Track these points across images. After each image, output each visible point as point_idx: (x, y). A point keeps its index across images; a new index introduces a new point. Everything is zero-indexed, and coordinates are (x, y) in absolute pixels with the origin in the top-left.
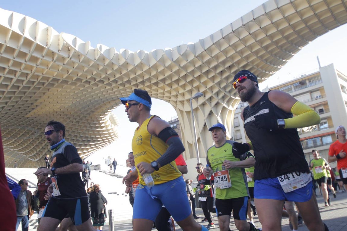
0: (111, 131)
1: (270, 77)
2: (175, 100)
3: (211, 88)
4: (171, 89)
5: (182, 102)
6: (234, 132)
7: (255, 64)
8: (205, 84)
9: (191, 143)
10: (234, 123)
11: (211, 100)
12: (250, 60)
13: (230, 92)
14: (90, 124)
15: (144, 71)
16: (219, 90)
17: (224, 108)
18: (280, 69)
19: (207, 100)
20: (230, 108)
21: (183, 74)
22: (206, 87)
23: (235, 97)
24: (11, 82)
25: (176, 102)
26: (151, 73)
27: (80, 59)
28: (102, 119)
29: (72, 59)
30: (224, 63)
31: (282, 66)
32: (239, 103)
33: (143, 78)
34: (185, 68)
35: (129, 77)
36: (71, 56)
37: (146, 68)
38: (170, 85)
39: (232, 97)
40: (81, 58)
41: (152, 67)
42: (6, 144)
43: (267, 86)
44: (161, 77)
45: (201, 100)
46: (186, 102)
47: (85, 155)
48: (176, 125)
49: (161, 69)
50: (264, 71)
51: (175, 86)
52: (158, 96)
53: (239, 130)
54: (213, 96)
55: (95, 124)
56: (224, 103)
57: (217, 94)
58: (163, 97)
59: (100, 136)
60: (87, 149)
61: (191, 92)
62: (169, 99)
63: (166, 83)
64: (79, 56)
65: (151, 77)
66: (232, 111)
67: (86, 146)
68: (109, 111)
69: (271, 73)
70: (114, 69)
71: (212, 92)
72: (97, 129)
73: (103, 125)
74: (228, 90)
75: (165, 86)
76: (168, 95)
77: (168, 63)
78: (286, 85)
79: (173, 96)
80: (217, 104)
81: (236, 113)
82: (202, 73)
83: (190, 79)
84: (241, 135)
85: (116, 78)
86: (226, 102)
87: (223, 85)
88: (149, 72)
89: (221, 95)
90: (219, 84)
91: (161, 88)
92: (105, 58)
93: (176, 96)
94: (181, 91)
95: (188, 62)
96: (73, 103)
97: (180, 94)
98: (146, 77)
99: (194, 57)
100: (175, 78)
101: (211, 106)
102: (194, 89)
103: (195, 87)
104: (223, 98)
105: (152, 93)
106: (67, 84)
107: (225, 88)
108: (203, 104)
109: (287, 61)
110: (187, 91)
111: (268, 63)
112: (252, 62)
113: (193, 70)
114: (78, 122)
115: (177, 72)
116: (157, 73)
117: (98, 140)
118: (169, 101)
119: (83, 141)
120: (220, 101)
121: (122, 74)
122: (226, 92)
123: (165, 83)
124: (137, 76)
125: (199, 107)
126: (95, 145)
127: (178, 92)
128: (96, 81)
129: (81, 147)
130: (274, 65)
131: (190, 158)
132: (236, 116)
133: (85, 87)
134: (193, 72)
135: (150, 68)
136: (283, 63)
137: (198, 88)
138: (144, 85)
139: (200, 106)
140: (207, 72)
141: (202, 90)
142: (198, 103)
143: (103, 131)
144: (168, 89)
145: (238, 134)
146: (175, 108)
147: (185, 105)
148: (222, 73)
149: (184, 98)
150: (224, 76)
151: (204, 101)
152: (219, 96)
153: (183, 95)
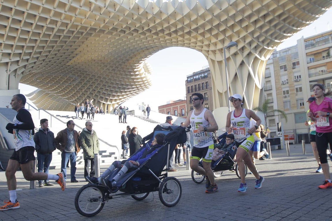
0: (144, 79)
1: (307, 26)
2: (207, 49)
3: (244, 38)
4: (204, 38)
5: (214, 52)
6: (265, 82)
7: (292, 12)
8: (238, 33)
9: (221, 92)
10: (265, 74)
11: (243, 50)
12: (286, 9)
13: (263, 42)
14: (125, 71)
15: (177, 20)
16: (252, 39)
17: (256, 59)
18: (317, 18)
19: (239, 50)
20: (263, 58)
21: (216, 23)
22: (239, 37)
23: (268, 47)
24: (53, 31)
25: (208, 51)
26: (184, 22)
27: (115, 9)
28: (137, 67)
29: (108, 9)
30: (258, 11)
31: (321, 15)
32: (272, 53)
33: (176, 27)
34: (218, 16)
35: (163, 27)
36: (107, 6)
37: (179, 17)
38: (203, 34)
39: (265, 47)
40: (117, 7)
41: (185, 16)
42: (51, 89)
43: (303, 37)
44: (194, 27)
45: (233, 50)
46: (217, 52)
47: (121, 101)
48: (207, 74)
49: (194, 18)
50: (300, 20)
51: (208, 35)
52: (191, 45)
53: (270, 81)
54: (246, 46)
55: (130, 72)
56: (256, 54)
57: (250, 44)
58: (196, 46)
59: (135, 83)
60: (123, 95)
61: (223, 41)
62: (201, 49)
63: (199, 33)
64: (115, 5)
65: (184, 26)
66: (263, 61)
67: (121, 92)
68: (143, 59)
69: (308, 23)
70: (149, 18)
71: (245, 42)
72: (132, 77)
73: (137, 73)
74: (261, 40)
75: (198, 35)
76: (201, 44)
77: (201, 12)
78: (323, 35)
79: (206, 45)
80: (249, 54)
81: (267, 64)
82: (235, 22)
83: (222, 28)
84: (271, 86)
85: (149, 27)
86: (258, 52)
87: (256, 35)
88: (182, 21)
89: (254, 45)
90: (252, 33)
91: (193, 37)
92: (139, 7)
93: (209, 46)
94: (214, 40)
95: (222, 11)
96: (109, 52)
97: (212, 43)
98: (179, 26)
99: (228, 6)
100: (208, 27)
101: (243, 55)
102: (226, 38)
103: (228, 37)
104: (256, 48)
105: (185, 43)
106: (104, 33)
107: (258, 38)
108: (235, 54)
109: (327, 9)
110: (220, 41)
111: (306, 12)
112: (289, 11)
113: (226, 19)
114: (114, 70)
115: (211, 21)
116: (190, 22)
117: (133, 87)
118: (201, 51)
119: (119, 88)
120: (252, 51)
121: (156, 23)
122: (259, 42)
123: (197, 32)
124: (170, 25)
125: (231, 57)
126: (130, 91)
127: (211, 41)
128: (131, 31)
129: (117, 94)
130: (312, 14)
131: (220, 106)
132: (268, 67)
133: (121, 36)
134: (226, 21)
135: (183, 17)
136: (322, 12)
137: (230, 37)
138: (177, 34)
139: (232, 55)
140: (241, 21)
141: (235, 39)
142: (230, 53)
143: (138, 79)
144: (200, 38)
145: (268, 85)
146: (207, 57)
147: (216, 55)
148: (256, 22)
149: (216, 48)
150: (258, 25)
151: (236, 51)
152: (251, 46)
153: (215, 44)
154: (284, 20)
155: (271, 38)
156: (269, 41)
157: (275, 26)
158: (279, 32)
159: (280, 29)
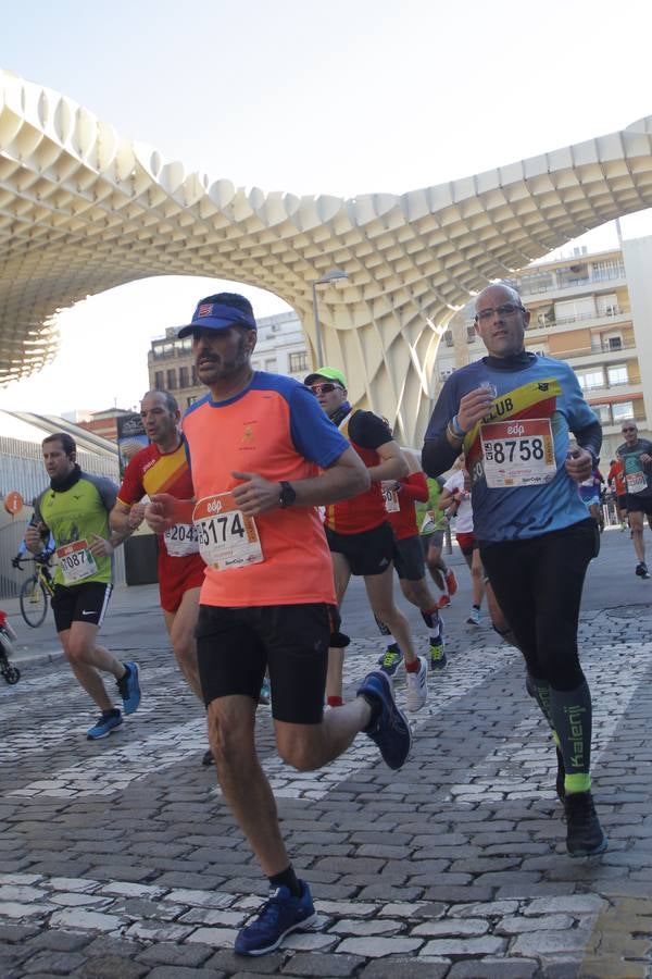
3: (411, 288)
7: (519, 246)
11: (404, 311)
13: (447, 296)
16: (429, 290)
17: (427, 329)
19: (396, 310)
20: (438, 329)
23: (454, 306)
38: (323, 270)
39: (449, 306)
45: (382, 308)
54: (412, 302)
56: (429, 319)
57: (420, 299)
61: (363, 288)
63: (317, 266)
66: (439, 334)
71: (412, 293)
74: (445, 291)
75: (311, 270)
80: (416, 320)
83: (373, 263)
85: (204, 244)
86: (433, 317)
87: (437, 283)
89: (428, 302)
90: (432, 278)
101: (401, 322)
102: (374, 283)
103: (379, 281)
104: (429, 309)
108: (385, 318)
110: (358, 287)
120: (422, 315)
122: (440, 294)
123: (314, 265)
125: (374, 323)
137: (384, 282)
139: (377, 320)
142: (373, 314)
148: (444, 259)
149: (343, 300)
150: (449, 264)
151: (389, 310)
152: (423, 301)
153: (342, 292)
154: (500, 258)
155: (464, 289)
156: (460, 293)
157: (480, 268)
158: (483, 276)
159: (486, 274)
